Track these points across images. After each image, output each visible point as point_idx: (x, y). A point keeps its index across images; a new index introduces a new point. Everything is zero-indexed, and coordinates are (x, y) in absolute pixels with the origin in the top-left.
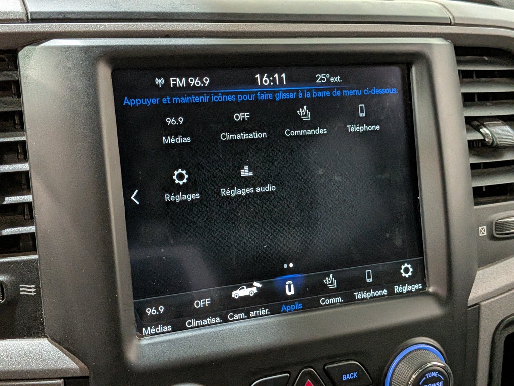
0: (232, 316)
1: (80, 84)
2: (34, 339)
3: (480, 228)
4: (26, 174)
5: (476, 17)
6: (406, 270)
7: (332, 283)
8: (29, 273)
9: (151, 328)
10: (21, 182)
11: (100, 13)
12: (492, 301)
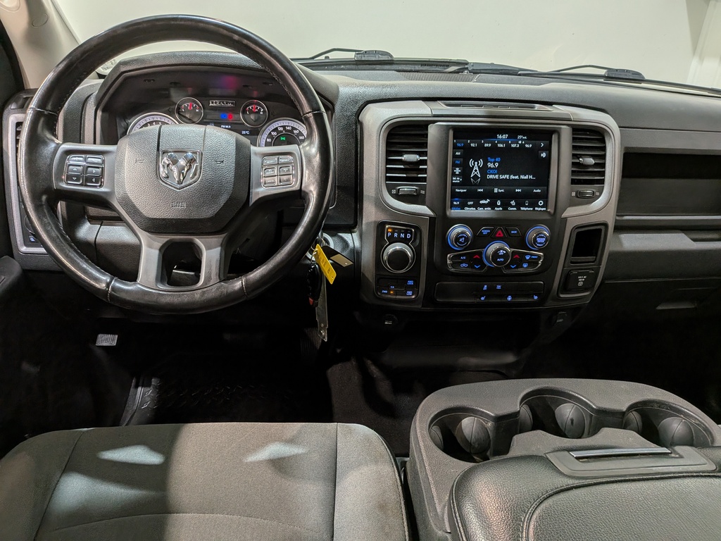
1: (444, 135)
3: (572, 193)
4: (426, 160)
6: (541, 203)
7: (514, 204)
8: (424, 187)
9: (454, 208)
10: (424, 162)
12: (573, 218)
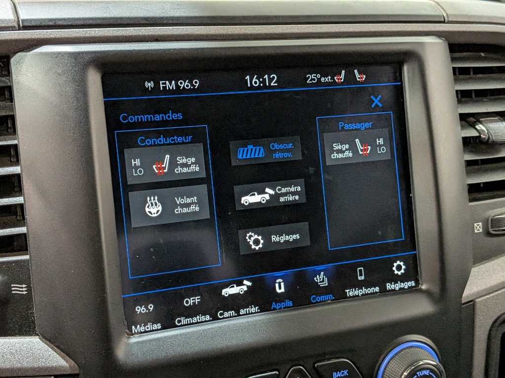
0: (221, 314)
1: (70, 89)
2: (26, 337)
3: (475, 224)
4: (18, 176)
5: (470, 14)
6: (399, 267)
7: (323, 281)
8: (21, 273)
9: (140, 326)
10: (12, 185)
11: (90, 19)
12: (488, 298)
